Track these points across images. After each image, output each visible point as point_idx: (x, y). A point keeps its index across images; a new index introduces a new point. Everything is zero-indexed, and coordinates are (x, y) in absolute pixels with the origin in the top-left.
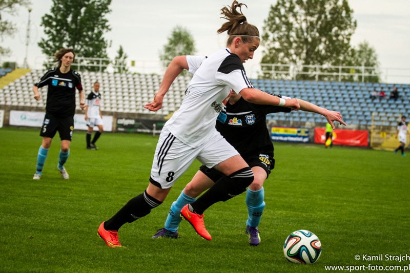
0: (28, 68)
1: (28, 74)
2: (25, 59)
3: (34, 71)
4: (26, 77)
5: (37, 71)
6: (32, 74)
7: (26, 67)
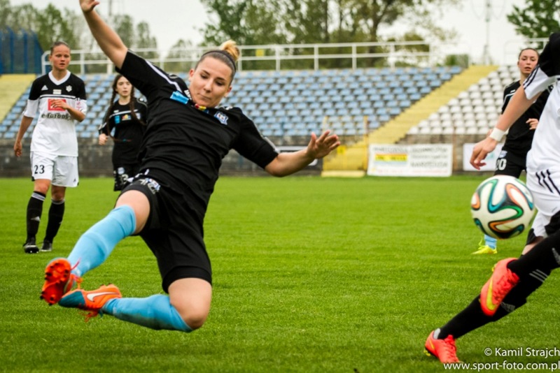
0: (491, 63)
1: (493, 75)
2: (486, 47)
3: (503, 69)
4: (490, 79)
5: (509, 67)
6: (499, 73)
7: (488, 63)
